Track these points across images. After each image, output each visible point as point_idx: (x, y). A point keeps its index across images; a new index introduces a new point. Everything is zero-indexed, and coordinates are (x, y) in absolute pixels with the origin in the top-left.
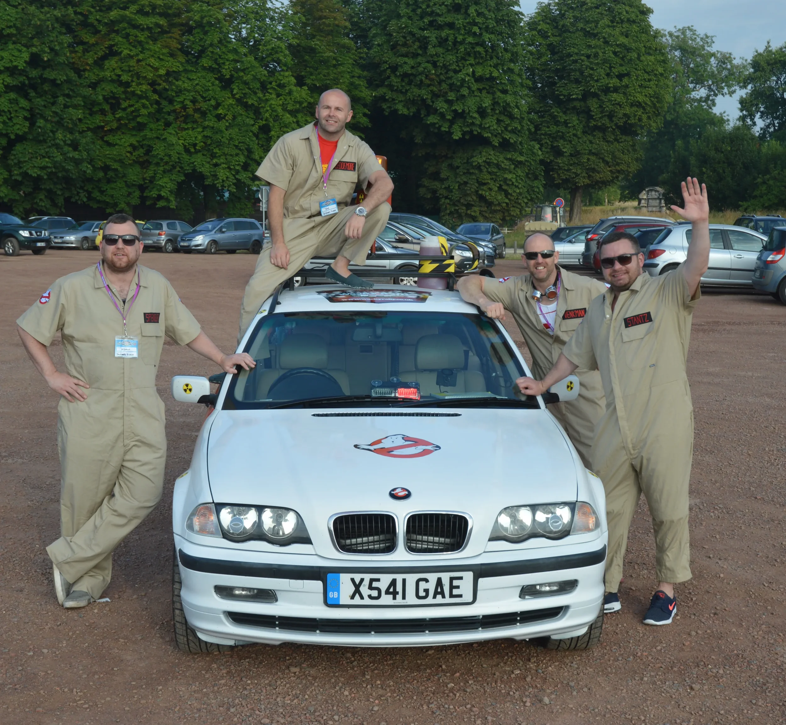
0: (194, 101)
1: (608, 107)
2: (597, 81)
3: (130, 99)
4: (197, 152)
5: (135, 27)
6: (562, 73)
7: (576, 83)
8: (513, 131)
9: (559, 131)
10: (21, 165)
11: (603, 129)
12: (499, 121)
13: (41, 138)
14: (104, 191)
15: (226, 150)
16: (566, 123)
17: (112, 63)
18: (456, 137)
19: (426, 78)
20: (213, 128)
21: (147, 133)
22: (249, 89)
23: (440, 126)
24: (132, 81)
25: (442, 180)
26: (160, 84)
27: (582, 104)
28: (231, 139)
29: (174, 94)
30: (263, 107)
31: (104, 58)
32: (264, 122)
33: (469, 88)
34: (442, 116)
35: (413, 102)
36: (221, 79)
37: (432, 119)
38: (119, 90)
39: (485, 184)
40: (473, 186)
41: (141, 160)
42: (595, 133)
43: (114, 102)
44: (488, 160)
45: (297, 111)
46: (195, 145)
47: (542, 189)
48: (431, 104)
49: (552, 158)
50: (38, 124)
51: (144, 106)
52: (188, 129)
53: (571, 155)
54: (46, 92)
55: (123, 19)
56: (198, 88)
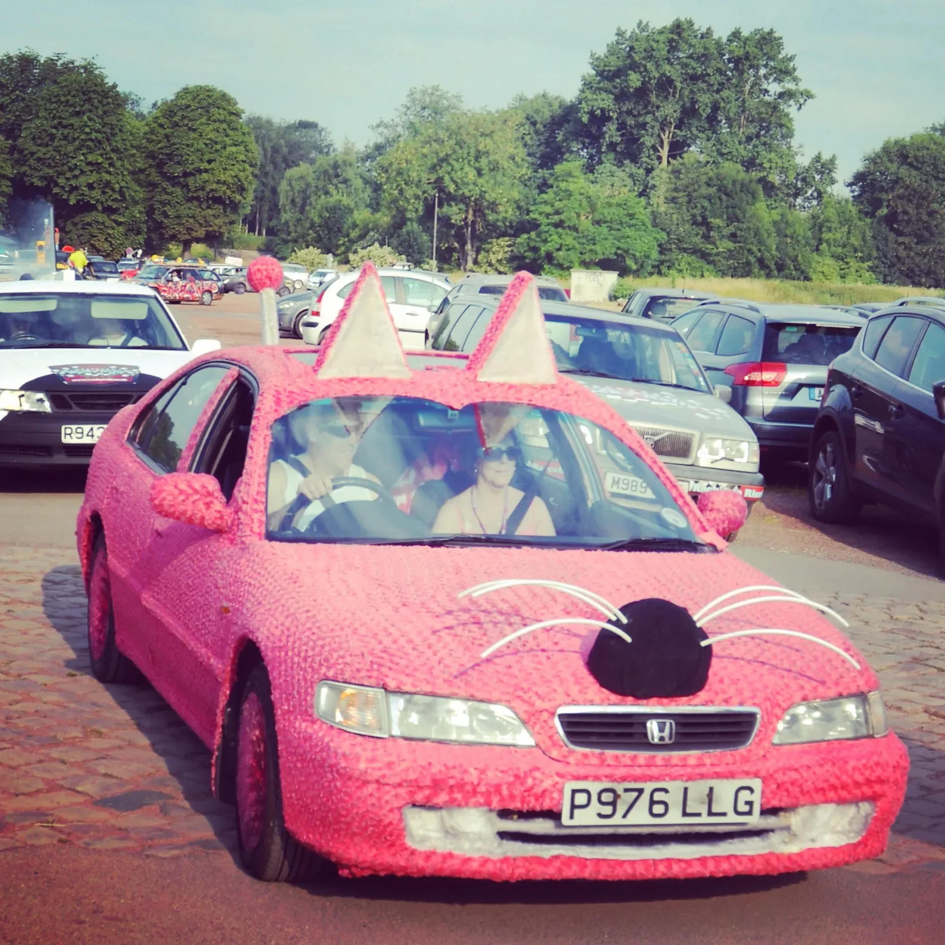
6: (170, 156)
7: (178, 165)
8: (115, 200)
11: (197, 199)
12: (104, 193)
18: (72, 203)
19: (53, 161)
23: (61, 196)
33: (80, 169)
34: (63, 188)
42: (193, 202)
44: (96, 220)
48: (56, 179)
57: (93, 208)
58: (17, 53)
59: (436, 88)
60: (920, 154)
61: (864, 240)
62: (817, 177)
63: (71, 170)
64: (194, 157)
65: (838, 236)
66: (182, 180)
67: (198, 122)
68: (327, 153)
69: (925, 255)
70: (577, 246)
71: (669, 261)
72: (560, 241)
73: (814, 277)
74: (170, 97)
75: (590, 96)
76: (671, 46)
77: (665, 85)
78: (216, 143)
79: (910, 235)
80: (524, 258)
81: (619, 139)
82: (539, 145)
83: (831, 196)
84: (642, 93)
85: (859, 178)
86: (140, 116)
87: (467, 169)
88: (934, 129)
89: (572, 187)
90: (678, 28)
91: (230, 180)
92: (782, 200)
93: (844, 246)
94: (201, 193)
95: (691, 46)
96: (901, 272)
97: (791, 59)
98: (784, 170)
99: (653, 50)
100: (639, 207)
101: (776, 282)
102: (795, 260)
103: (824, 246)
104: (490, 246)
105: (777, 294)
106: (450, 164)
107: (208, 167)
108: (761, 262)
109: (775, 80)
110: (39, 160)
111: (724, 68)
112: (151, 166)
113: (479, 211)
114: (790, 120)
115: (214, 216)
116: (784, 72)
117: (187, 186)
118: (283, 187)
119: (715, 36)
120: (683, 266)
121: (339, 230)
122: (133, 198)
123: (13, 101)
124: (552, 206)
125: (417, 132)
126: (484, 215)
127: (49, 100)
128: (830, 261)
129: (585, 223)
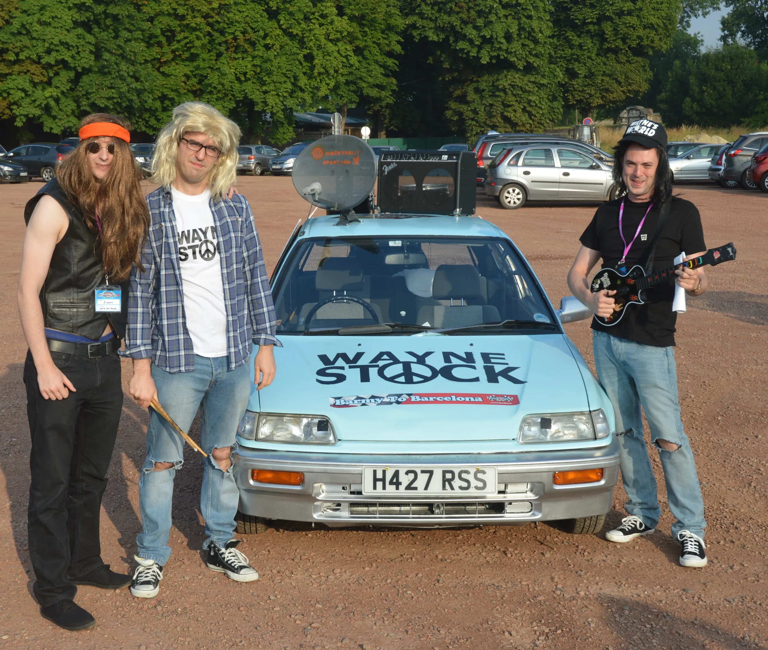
0: (244, 33)
1: (623, 30)
2: (612, 5)
3: (184, 32)
4: (247, 80)
7: (590, 8)
8: (536, 56)
9: (574, 54)
10: (89, 96)
11: (616, 51)
12: (524, 46)
13: (106, 70)
14: (160, 119)
15: (275, 78)
16: (580, 46)
18: (484, 62)
19: (456, 6)
20: (262, 57)
21: (200, 63)
22: (294, 19)
23: (469, 52)
24: (187, 14)
25: (469, 103)
26: (212, 17)
27: (596, 27)
28: (279, 67)
29: (226, 26)
30: (308, 37)
32: (309, 51)
33: (496, 14)
34: (471, 42)
35: (442, 29)
36: (268, 11)
37: (461, 45)
38: (174, 23)
39: (510, 106)
40: (499, 108)
41: (194, 89)
42: (608, 55)
43: (169, 34)
44: (513, 83)
45: (338, 40)
46: (245, 74)
47: (561, 110)
48: (460, 30)
49: (567, 80)
50: (104, 57)
51: (198, 38)
52: (238, 58)
53: (586, 77)
54: (108, 27)
56: (248, 19)
57: (511, 66)
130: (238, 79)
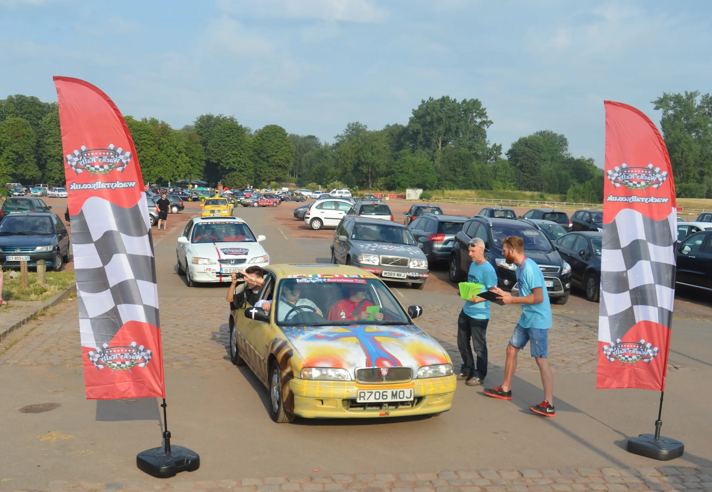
0: (161, 161)
5: (147, 144)
6: (262, 151)
8: (243, 167)
11: (272, 166)
12: (239, 165)
17: (142, 152)
18: (227, 168)
19: (220, 154)
21: (150, 168)
23: (224, 166)
25: (226, 179)
26: (153, 157)
29: (156, 159)
31: (140, 151)
34: (224, 163)
36: (167, 155)
38: (143, 159)
55: (144, 143)
57: (235, 170)
58: (206, 115)
59: (357, 123)
60: (532, 143)
61: (512, 175)
62: (495, 152)
63: (226, 157)
64: (271, 151)
65: (502, 173)
66: (266, 159)
67: (272, 138)
68: (319, 147)
69: (534, 179)
70: (409, 179)
71: (442, 184)
72: (402, 178)
73: (494, 188)
74: (261, 129)
75: (412, 125)
76: (441, 106)
77: (440, 120)
78: (278, 145)
79: (528, 172)
80: (390, 184)
81: (423, 140)
82: (395, 143)
83: (500, 159)
84: (431, 123)
85: (510, 152)
86: (251, 136)
87: (368, 153)
88: (537, 133)
89: (406, 158)
90: (444, 100)
91: (283, 158)
92: (482, 160)
93: (505, 177)
94: (273, 164)
95: (448, 106)
96: (525, 186)
97: (485, 109)
98: (483, 150)
99: (435, 108)
100: (430, 165)
101: (480, 191)
102: (487, 182)
103: (497, 177)
104: (376, 180)
105: (480, 195)
106: (362, 151)
107: (275, 154)
108: (475, 184)
109: (479, 117)
110: (215, 153)
111: (460, 113)
112: (255, 154)
113: (373, 168)
114: (485, 132)
115: (279, 172)
116: (482, 114)
117: (268, 161)
118: (303, 160)
119: (457, 102)
120: (447, 186)
121: (324, 176)
122: (249, 166)
123: (205, 132)
124: (399, 165)
125: (351, 139)
126: (375, 169)
127: (218, 132)
128: (499, 183)
129: (411, 171)
130: (159, 172)
